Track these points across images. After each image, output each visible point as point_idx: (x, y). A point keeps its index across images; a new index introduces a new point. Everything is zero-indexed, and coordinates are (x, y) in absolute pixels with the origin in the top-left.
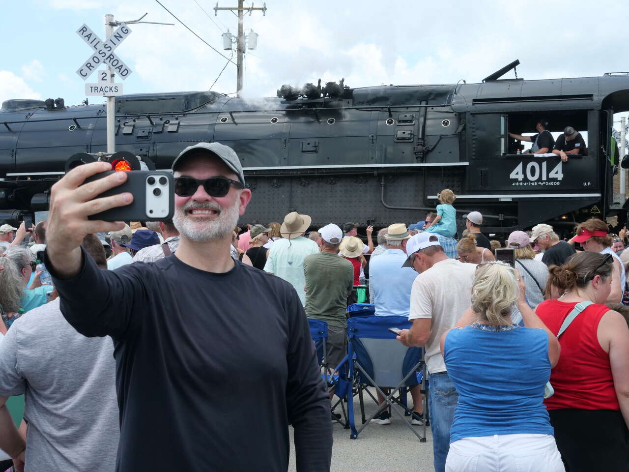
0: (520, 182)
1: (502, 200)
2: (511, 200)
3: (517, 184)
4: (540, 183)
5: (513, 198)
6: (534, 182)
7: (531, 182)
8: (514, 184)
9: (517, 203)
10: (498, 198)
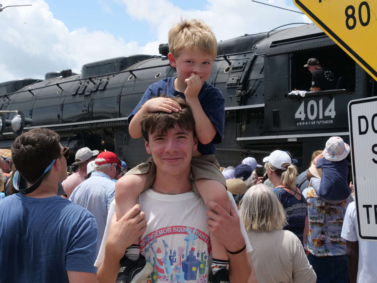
0: (302, 121)
1: (289, 140)
2: (296, 141)
3: (301, 124)
4: (318, 122)
5: (298, 139)
6: (313, 121)
7: (311, 121)
8: (298, 124)
9: (301, 143)
10: (287, 139)
